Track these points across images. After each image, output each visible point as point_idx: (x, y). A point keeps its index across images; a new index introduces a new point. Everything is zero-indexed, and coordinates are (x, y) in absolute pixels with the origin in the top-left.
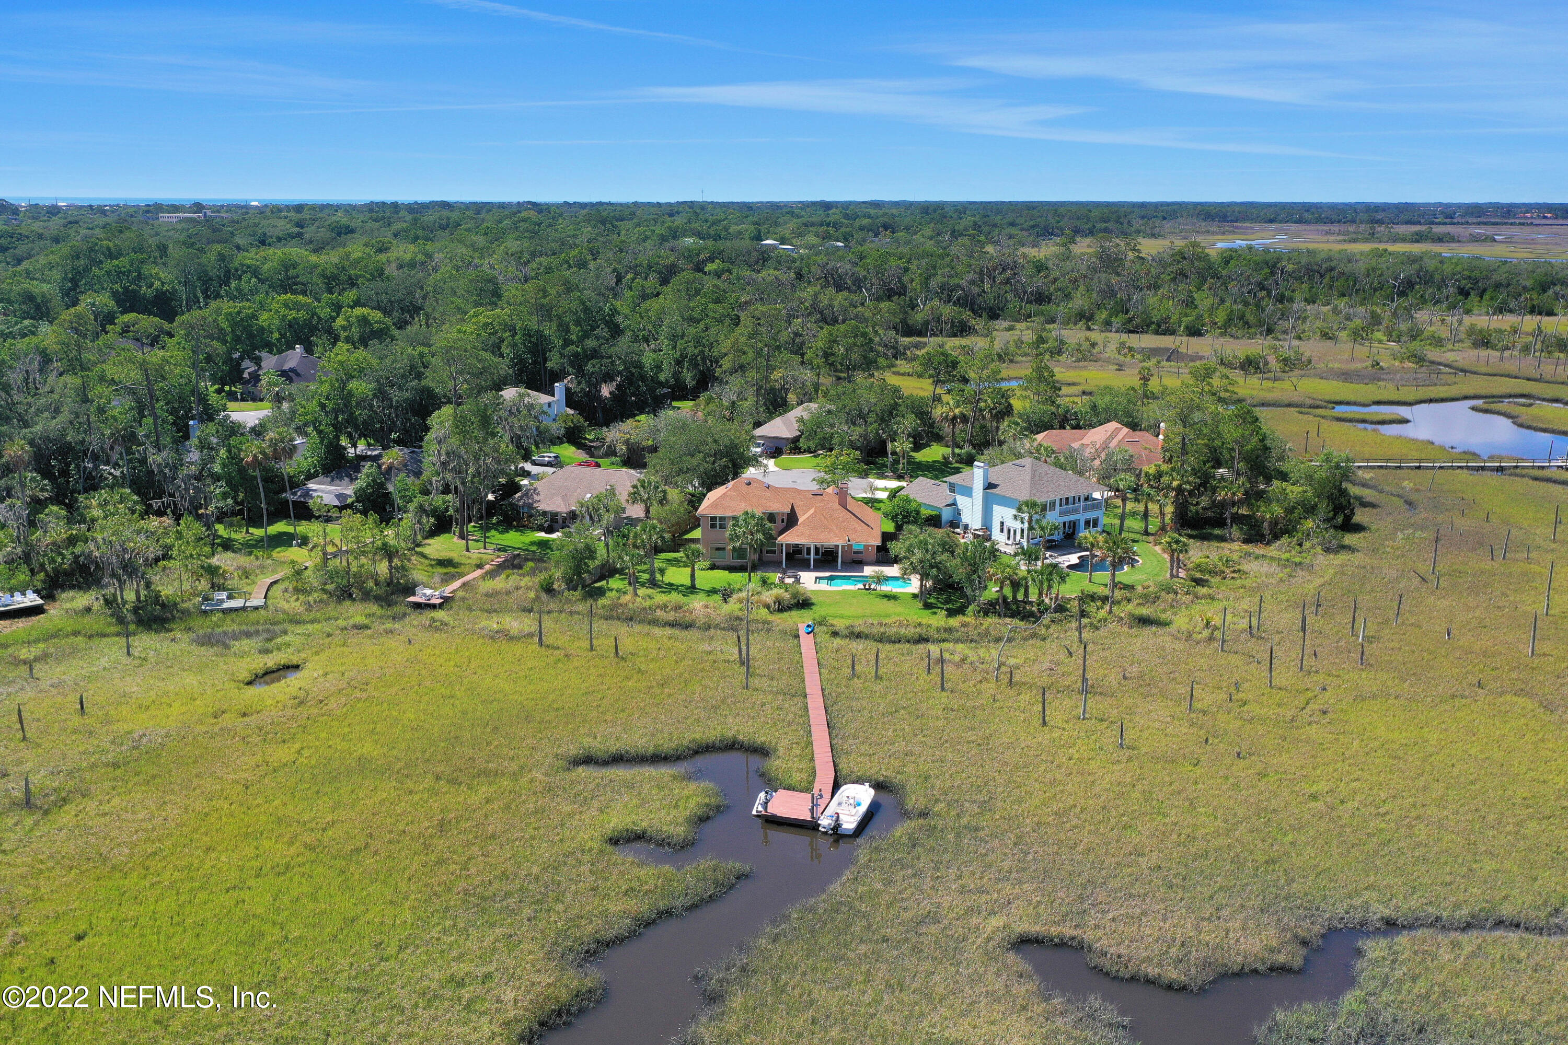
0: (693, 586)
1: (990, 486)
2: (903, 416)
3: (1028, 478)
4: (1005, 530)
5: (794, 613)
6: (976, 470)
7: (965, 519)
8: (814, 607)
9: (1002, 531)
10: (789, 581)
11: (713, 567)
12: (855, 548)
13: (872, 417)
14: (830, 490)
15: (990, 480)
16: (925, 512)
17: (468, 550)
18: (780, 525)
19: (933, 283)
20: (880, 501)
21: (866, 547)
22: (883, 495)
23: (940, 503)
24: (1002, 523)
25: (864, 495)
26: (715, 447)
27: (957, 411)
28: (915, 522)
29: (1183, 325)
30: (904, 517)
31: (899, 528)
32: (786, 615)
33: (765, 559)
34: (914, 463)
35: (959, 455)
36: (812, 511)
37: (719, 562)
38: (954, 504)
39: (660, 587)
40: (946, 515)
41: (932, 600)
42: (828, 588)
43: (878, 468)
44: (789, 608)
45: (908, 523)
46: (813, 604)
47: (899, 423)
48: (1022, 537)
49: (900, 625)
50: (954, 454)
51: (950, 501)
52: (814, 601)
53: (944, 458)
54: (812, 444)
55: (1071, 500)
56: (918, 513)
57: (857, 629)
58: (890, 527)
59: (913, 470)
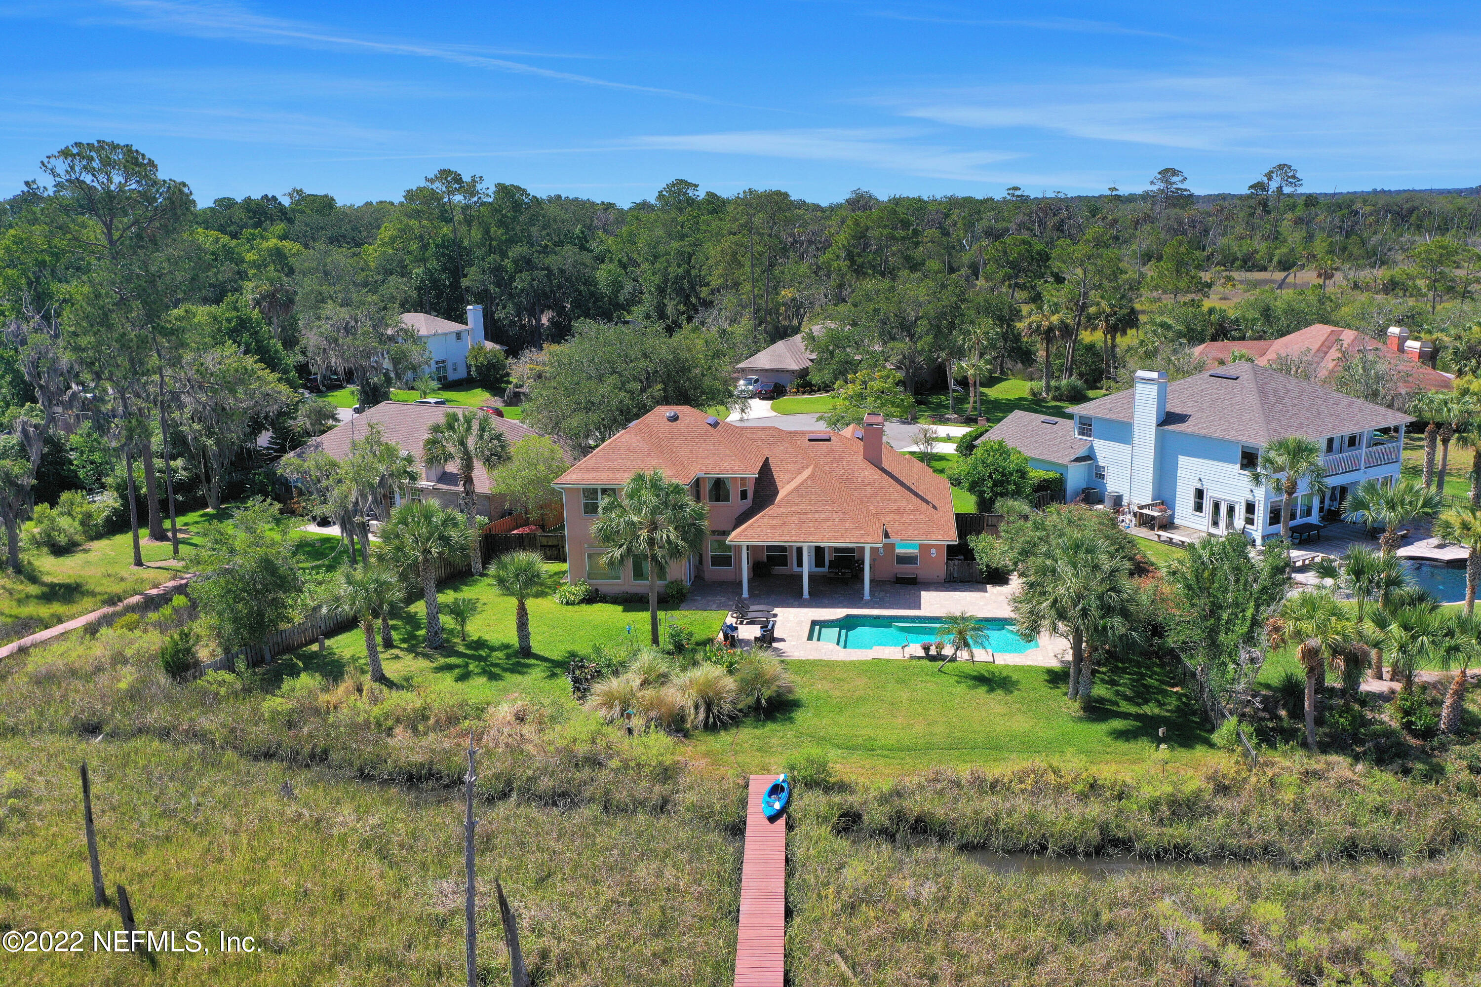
0: (525, 651)
1: (1168, 419)
2: (972, 322)
3: (1253, 399)
4: (1208, 506)
5: (747, 735)
6: (1139, 387)
7: (1113, 484)
8: (799, 716)
9: (1199, 508)
10: (749, 632)
11: (592, 598)
12: (900, 550)
13: (922, 327)
14: (848, 432)
15: (1170, 408)
16: (1036, 474)
17: (139, 563)
18: (736, 504)
19: (979, 227)
20: (941, 458)
21: (925, 548)
22: (949, 449)
23: (1064, 457)
24: (1200, 494)
25: (915, 448)
26: (643, 363)
27: (1055, 319)
28: (1017, 493)
29: (1276, 259)
30: (997, 483)
31: (985, 505)
32: (725, 738)
33: (707, 576)
34: (988, 402)
35: (1057, 388)
36: (806, 473)
37: (607, 586)
38: (1089, 457)
39: (451, 651)
40: (1075, 478)
41: (1100, 690)
42: (839, 654)
43: (934, 410)
44: (734, 720)
45: (1002, 495)
46: (795, 704)
47: (967, 333)
48: (1250, 521)
49: (1039, 790)
50: (1048, 388)
51: (1081, 452)
52: (800, 694)
53: (1034, 394)
54: (827, 376)
55: (1336, 445)
56: (1023, 474)
57: (914, 806)
58: (968, 504)
59: (987, 411)
